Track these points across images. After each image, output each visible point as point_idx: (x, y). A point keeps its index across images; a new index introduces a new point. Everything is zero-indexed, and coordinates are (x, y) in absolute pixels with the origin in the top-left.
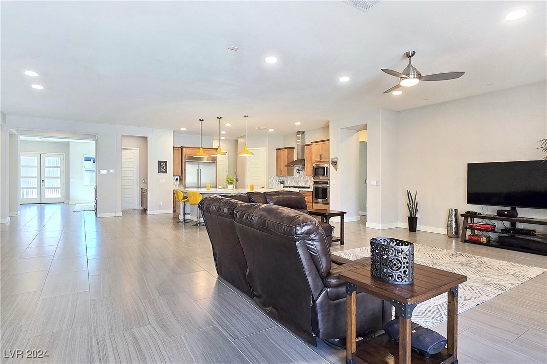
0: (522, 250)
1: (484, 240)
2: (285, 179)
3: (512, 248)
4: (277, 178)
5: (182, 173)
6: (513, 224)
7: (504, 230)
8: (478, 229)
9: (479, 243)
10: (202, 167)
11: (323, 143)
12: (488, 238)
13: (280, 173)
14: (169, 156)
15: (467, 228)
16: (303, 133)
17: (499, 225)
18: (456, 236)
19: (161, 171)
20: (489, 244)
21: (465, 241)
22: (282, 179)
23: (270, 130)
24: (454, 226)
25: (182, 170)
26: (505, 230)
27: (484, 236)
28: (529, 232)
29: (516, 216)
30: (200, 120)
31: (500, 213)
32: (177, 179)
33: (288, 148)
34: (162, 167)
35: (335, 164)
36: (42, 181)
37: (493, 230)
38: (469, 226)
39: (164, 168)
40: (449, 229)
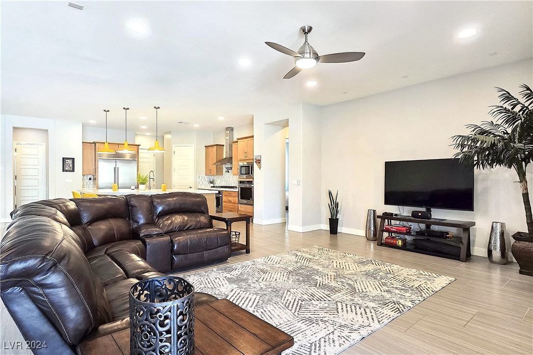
0: (435, 254)
1: (400, 243)
2: (215, 178)
3: (426, 252)
4: (206, 177)
5: (95, 173)
6: (428, 226)
7: (418, 232)
8: (394, 232)
9: (395, 246)
10: (120, 165)
11: (248, 139)
12: (404, 241)
13: (208, 172)
14: (76, 152)
15: (383, 231)
16: (232, 129)
17: (415, 226)
18: (374, 239)
19: (67, 169)
20: (405, 247)
21: (381, 245)
22: (211, 178)
23: (195, 125)
24: (372, 228)
25: (95, 169)
26: (420, 233)
27: (401, 239)
28: (443, 235)
29: (430, 218)
30: (104, 111)
31: (415, 214)
32: (90, 179)
33: (217, 145)
34: (68, 165)
35: (259, 162)
37: (408, 233)
38: (386, 228)
39: (71, 166)
40: (368, 232)
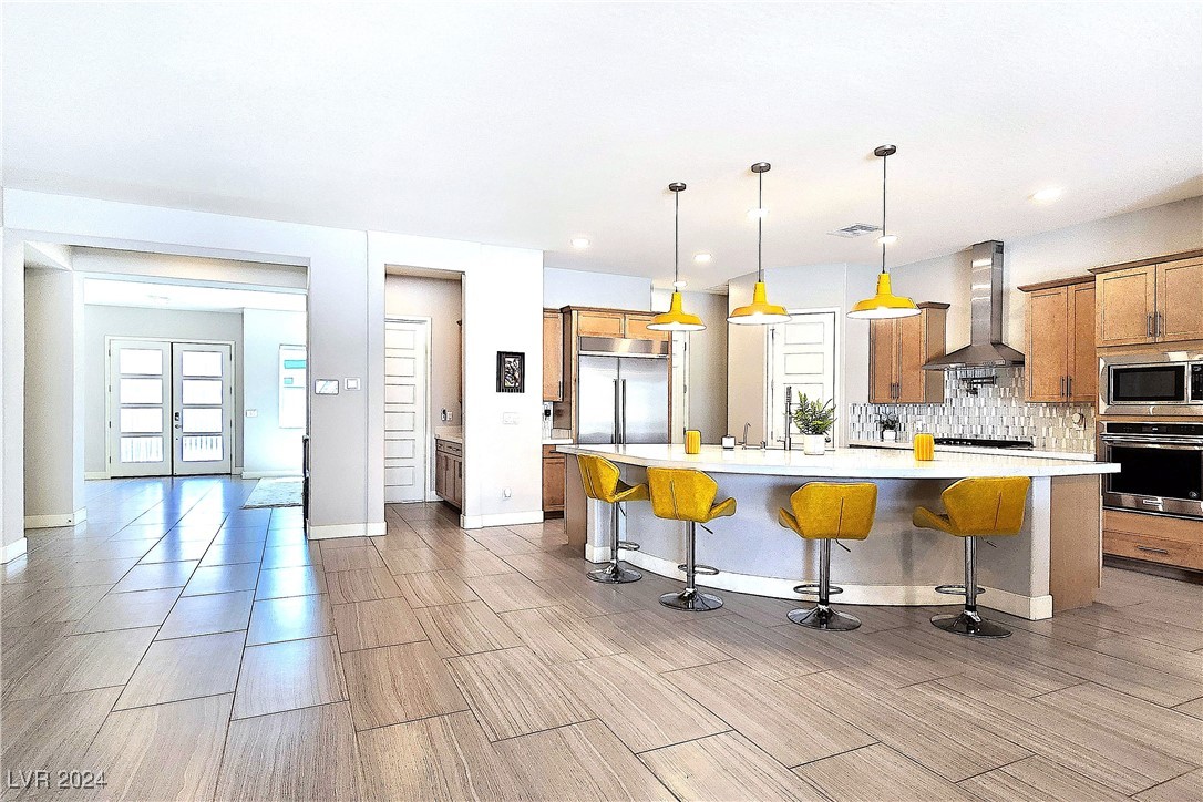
2: (904, 411)
5: (567, 394)
10: (628, 372)
13: (887, 393)
14: (531, 340)
16: (1000, 248)
19: (508, 384)
25: (565, 384)
30: (672, 188)
32: (547, 413)
33: (929, 305)
34: (510, 371)
36: (175, 416)
39: (517, 375)
